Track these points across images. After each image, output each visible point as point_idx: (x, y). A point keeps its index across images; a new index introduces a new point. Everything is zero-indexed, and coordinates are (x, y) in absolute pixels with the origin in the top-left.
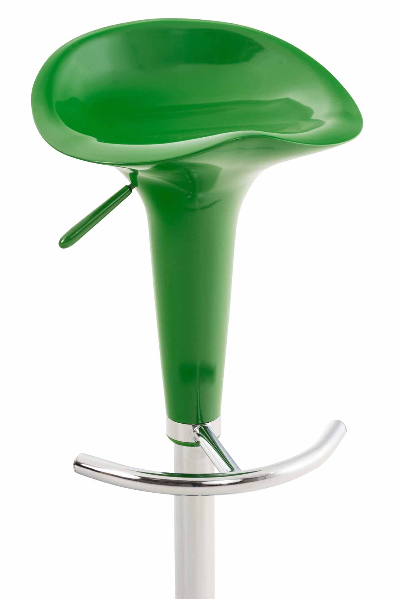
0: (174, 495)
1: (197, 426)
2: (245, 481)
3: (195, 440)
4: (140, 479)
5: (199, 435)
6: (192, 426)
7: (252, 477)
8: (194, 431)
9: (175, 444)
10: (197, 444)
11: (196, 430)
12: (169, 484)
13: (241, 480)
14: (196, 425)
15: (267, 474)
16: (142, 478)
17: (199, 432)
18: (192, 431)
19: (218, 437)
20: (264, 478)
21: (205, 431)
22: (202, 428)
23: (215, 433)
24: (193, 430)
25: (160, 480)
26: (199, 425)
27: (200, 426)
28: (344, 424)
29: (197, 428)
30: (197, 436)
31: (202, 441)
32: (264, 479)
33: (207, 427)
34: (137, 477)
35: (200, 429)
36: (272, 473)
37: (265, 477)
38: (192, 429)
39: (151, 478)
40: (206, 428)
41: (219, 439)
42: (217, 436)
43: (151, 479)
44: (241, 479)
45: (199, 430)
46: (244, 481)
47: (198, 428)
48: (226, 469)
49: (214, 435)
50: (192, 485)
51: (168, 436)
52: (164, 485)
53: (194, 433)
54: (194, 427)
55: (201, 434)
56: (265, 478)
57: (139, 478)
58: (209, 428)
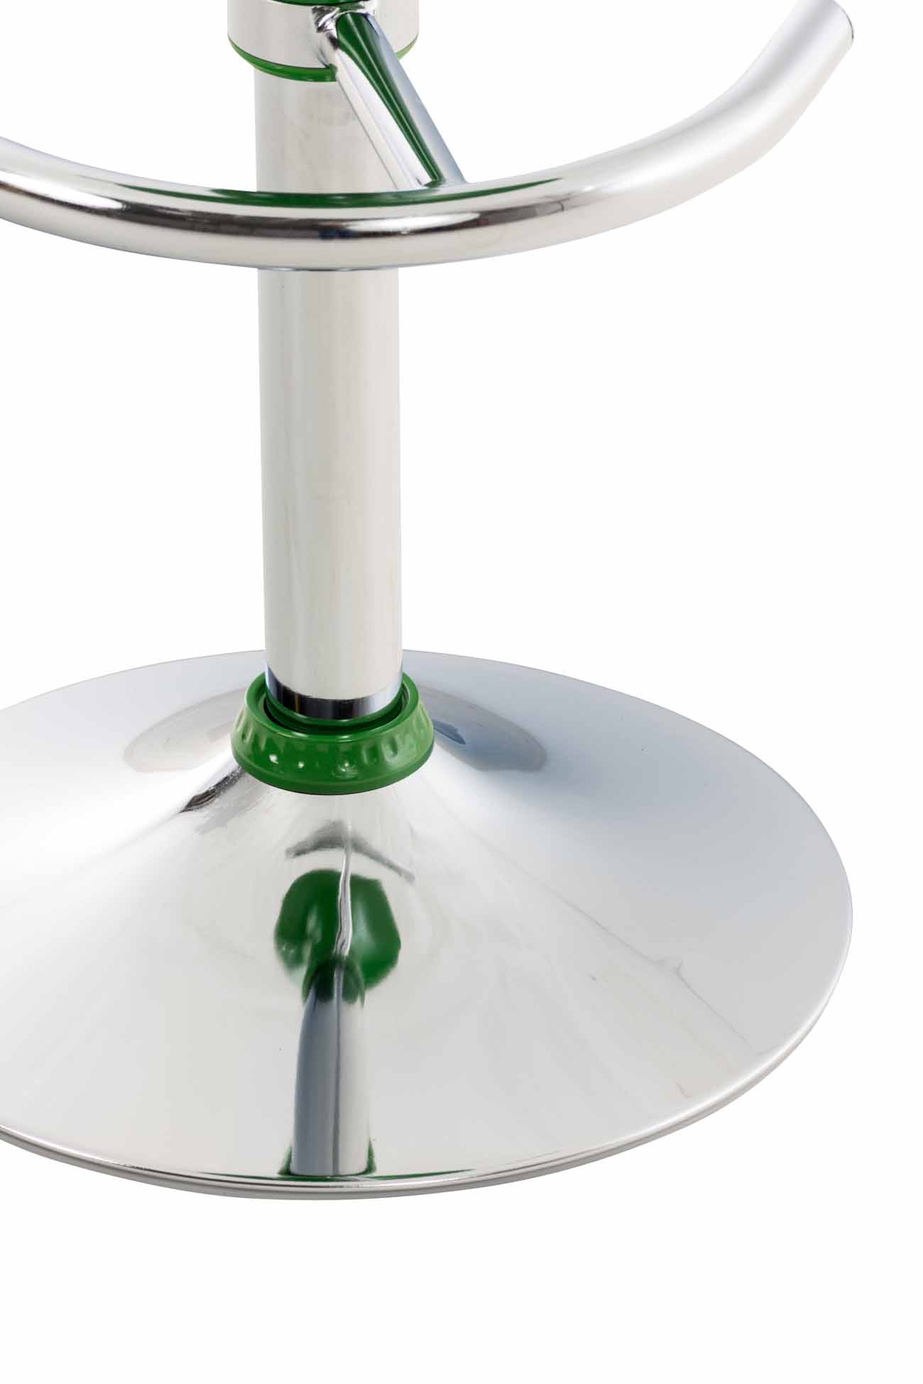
0: (260, 268)
1: (328, 12)
2: (489, 217)
3: (321, 57)
4: (118, 211)
5: (335, 43)
6: (314, 10)
7: (514, 205)
8: (320, 29)
9: (258, 71)
10: (326, 73)
11: (328, 23)
12: (223, 227)
13: (476, 216)
14: (326, 8)
15: (569, 194)
16: (130, 208)
17: (334, 33)
18: (314, 29)
19: (404, 52)
20: (560, 207)
21: (355, 29)
22: (349, 17)
23: (388, 38)
24: (317, 23)
25: (190, 214)
26: (338, 9)
27: (341, 11)
28: (844, 11)
29: (328, 16)
30: (327, 46)
31: (344, 63)
32: (556, 212)
33: (365, 16)
34: (110, 201)
35: (340, 22)
36: (588, 188)
37: (560, 205)
38: (314, 25)
39: (162, 208)
40: (361, 19)
41: (404, 62)
42: (396, 49)
43: (160, 211)
44: (474, 212)
45: (337, 26)
46: (485, 219)
47: (332, 17)
48: (412, 175)
49: (387, 43)
50: (317, 233)
51: (232, 43)
52: (204, 230)
53: (321, 34)
54: (321, 13)
55: (343, 40)
56: (563, 209)
57: (118, 206)
58: (373, 18)
